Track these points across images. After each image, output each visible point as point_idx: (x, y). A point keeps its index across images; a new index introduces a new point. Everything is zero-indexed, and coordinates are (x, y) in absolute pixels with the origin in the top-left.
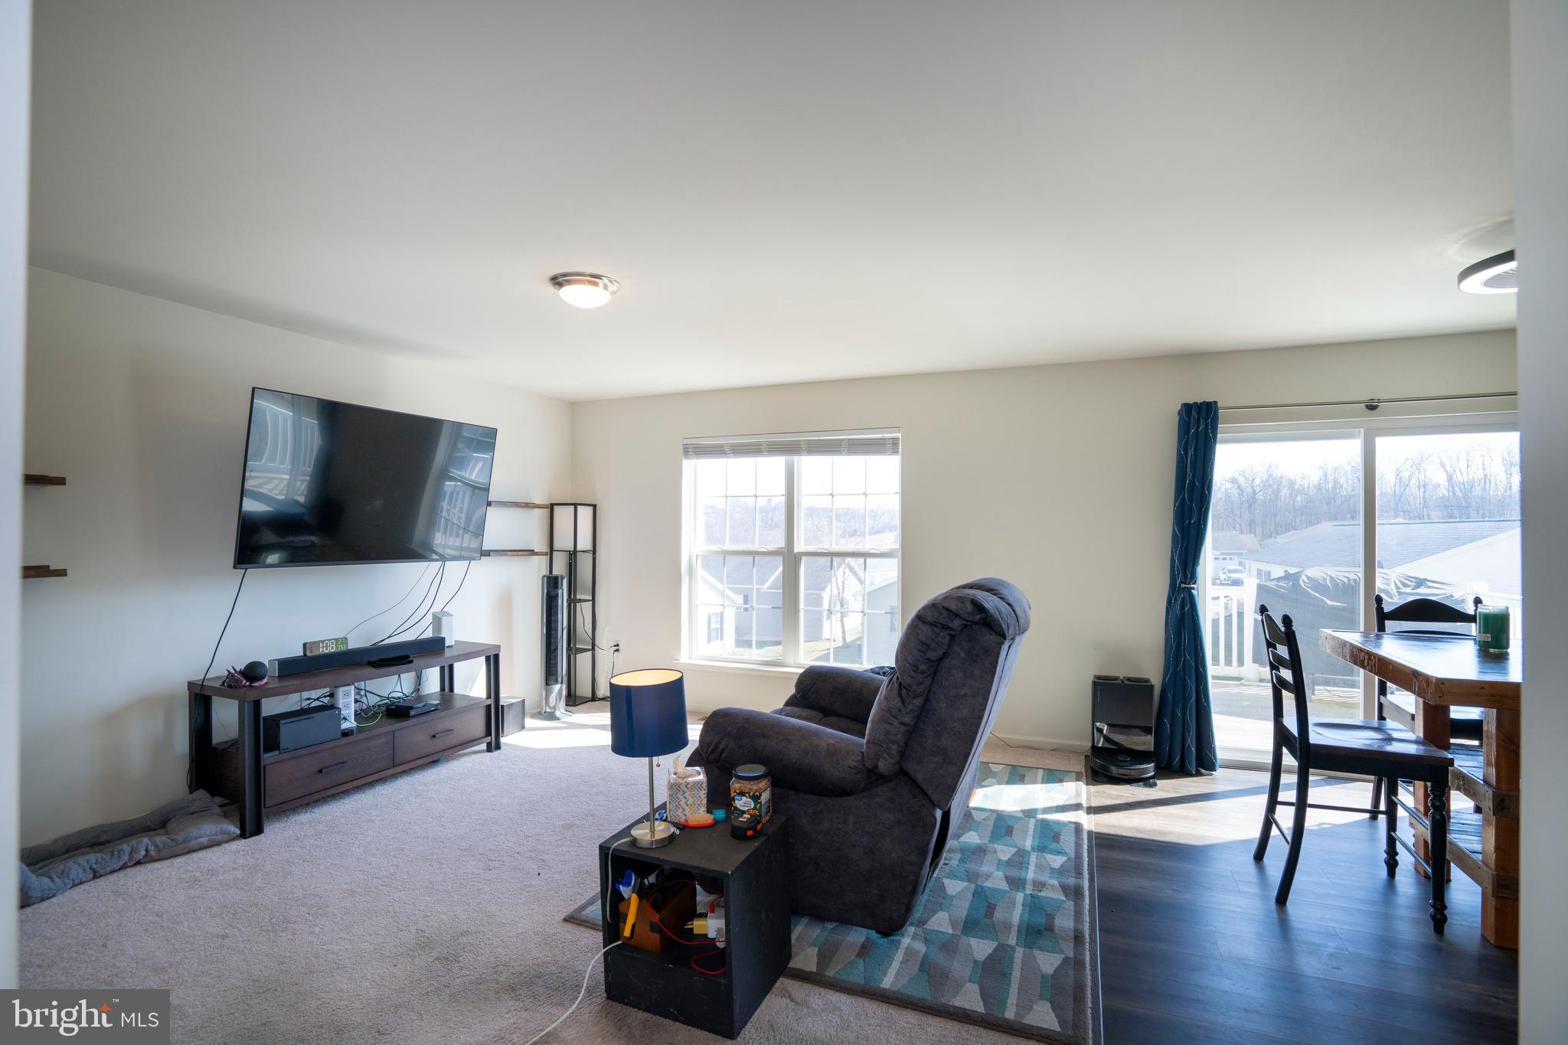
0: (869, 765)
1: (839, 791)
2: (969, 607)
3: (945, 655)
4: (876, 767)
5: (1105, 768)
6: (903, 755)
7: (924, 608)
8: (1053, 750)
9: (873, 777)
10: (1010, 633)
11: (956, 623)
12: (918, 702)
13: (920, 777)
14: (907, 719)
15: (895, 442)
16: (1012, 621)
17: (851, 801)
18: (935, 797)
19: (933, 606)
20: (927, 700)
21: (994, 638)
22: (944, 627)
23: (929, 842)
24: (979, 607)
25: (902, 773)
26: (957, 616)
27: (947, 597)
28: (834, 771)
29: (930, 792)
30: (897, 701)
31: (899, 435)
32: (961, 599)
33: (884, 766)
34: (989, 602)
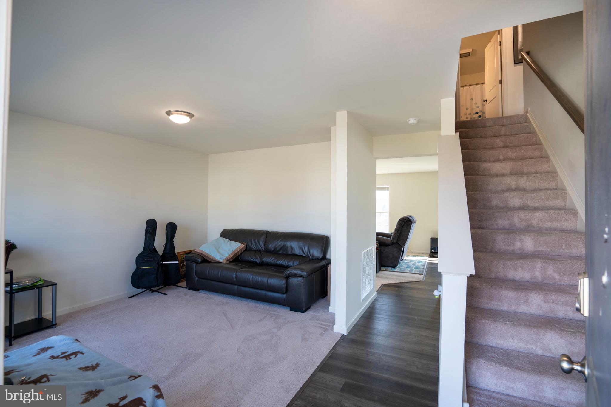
0: (392, 241)
1: (388, 245)
2: (407, 218)
3: (403, 225)
4: (393, 242)
5: (433, 255)
6: (397, 240)
7: (401, 219)
8: (423, 254)
9: (393, 243)
10: (413, 222)
11: (405, 221)
12: (400, 232)
13: (400, 243)
14: (398, 234)
15: (388, 188)
16: (413, 221)
17: (390, 247)
18: (402, 246)
19: (402, 218)
20: (401, 232)
21: (410, 223)
22: (403, 221)
23: (401, 252)
24: (408, 218)
25: (397, 243)
26: (405, 220)
27: (404, 217)
28: (387, 242)
29: (401, 245)
30: (397, 232)
31: (389, 187)
32: (406, 217)
33: (395, 241)
34: (410, 218)
